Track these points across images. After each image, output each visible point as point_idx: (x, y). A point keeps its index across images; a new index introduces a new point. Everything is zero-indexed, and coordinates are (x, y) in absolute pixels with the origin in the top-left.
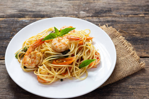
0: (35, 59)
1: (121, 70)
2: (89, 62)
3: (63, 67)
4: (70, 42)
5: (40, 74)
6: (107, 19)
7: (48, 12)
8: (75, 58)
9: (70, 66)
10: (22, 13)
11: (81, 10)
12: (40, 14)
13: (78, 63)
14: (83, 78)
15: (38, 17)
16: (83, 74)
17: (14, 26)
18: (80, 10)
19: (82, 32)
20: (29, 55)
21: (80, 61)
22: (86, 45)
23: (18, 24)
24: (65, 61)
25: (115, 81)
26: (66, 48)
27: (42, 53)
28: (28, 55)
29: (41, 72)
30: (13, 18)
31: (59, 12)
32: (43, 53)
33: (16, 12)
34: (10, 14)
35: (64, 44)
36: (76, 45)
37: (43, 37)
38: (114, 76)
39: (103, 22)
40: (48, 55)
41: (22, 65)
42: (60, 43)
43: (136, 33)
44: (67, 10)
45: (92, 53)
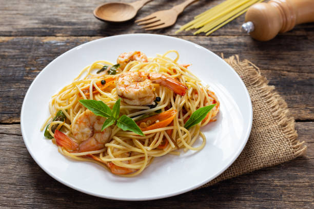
2: (201, 116)
3: (156, 133)
6: (227, 41)
8: (176, 111)
9: (170, 128)
10: (50, 27)
12: (87, 29)
13: (180, 120)
15: (83, 34)
17: (33, 53)
23: (41, 50)
24: (158, 121)
30: (31, 38)
33: (37, 23)
39: (220, 46)
43: (289, 70)
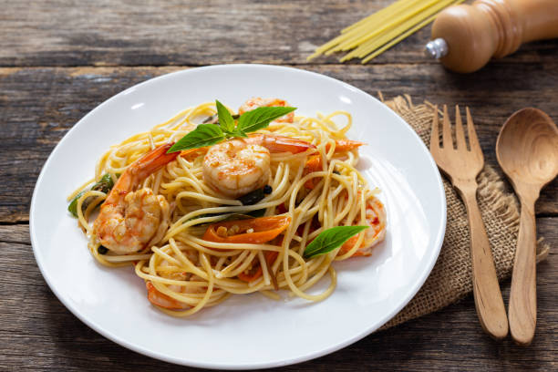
0: (140, 218)
1: (459, 269)
2: (342, 237)
3: (242, 251)
4: (271, 157)
5: (158, 278)
6: (400, 73)
7: (181, 44)
8: (289, 220)
9: (273, 248)
10: (83, 50)
11: (302, 36)
12: (151, 54)
13: (299, 239)
14: (317, 294)
15: (143, 62)
16: (320, 280)
17: (54, 97)
18: (298, 39)
19: (319, 124)
20: (120, 205)
21: (310, 232)
22: (334, 172)
23: (69, 91)
24: (251, 231)
25: (433, 306)
26: (257, 182)
27: (167, 199)
28: (115, 206)
29: (160, 269)
30: (50, 69)
31: (223, 46)
32: (170, 196)
33: (60, 43)
34: (40, 53)
35: (250, 167)
36: (293, 170)
37: (172, 137)
38: (431, 288)
39: (388, 83)
40: (190, 204)
41: (92, 241)
42: (233, 163)
44: (252, 39)
45: (357, 200)
